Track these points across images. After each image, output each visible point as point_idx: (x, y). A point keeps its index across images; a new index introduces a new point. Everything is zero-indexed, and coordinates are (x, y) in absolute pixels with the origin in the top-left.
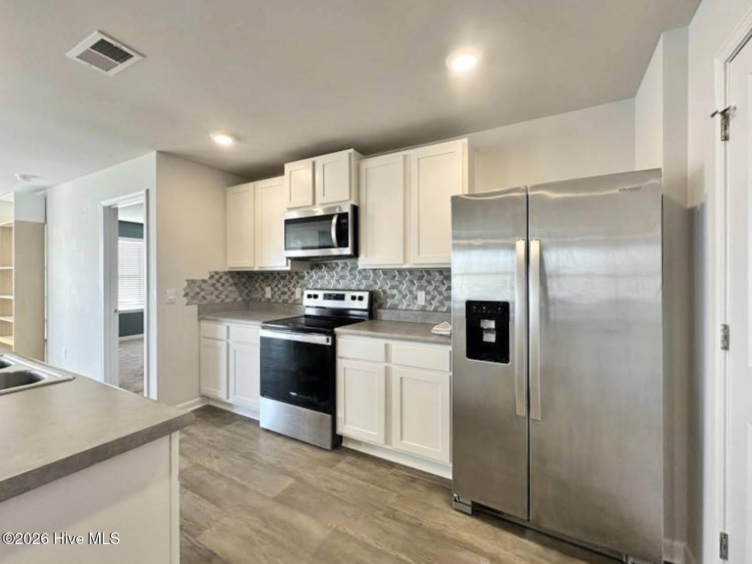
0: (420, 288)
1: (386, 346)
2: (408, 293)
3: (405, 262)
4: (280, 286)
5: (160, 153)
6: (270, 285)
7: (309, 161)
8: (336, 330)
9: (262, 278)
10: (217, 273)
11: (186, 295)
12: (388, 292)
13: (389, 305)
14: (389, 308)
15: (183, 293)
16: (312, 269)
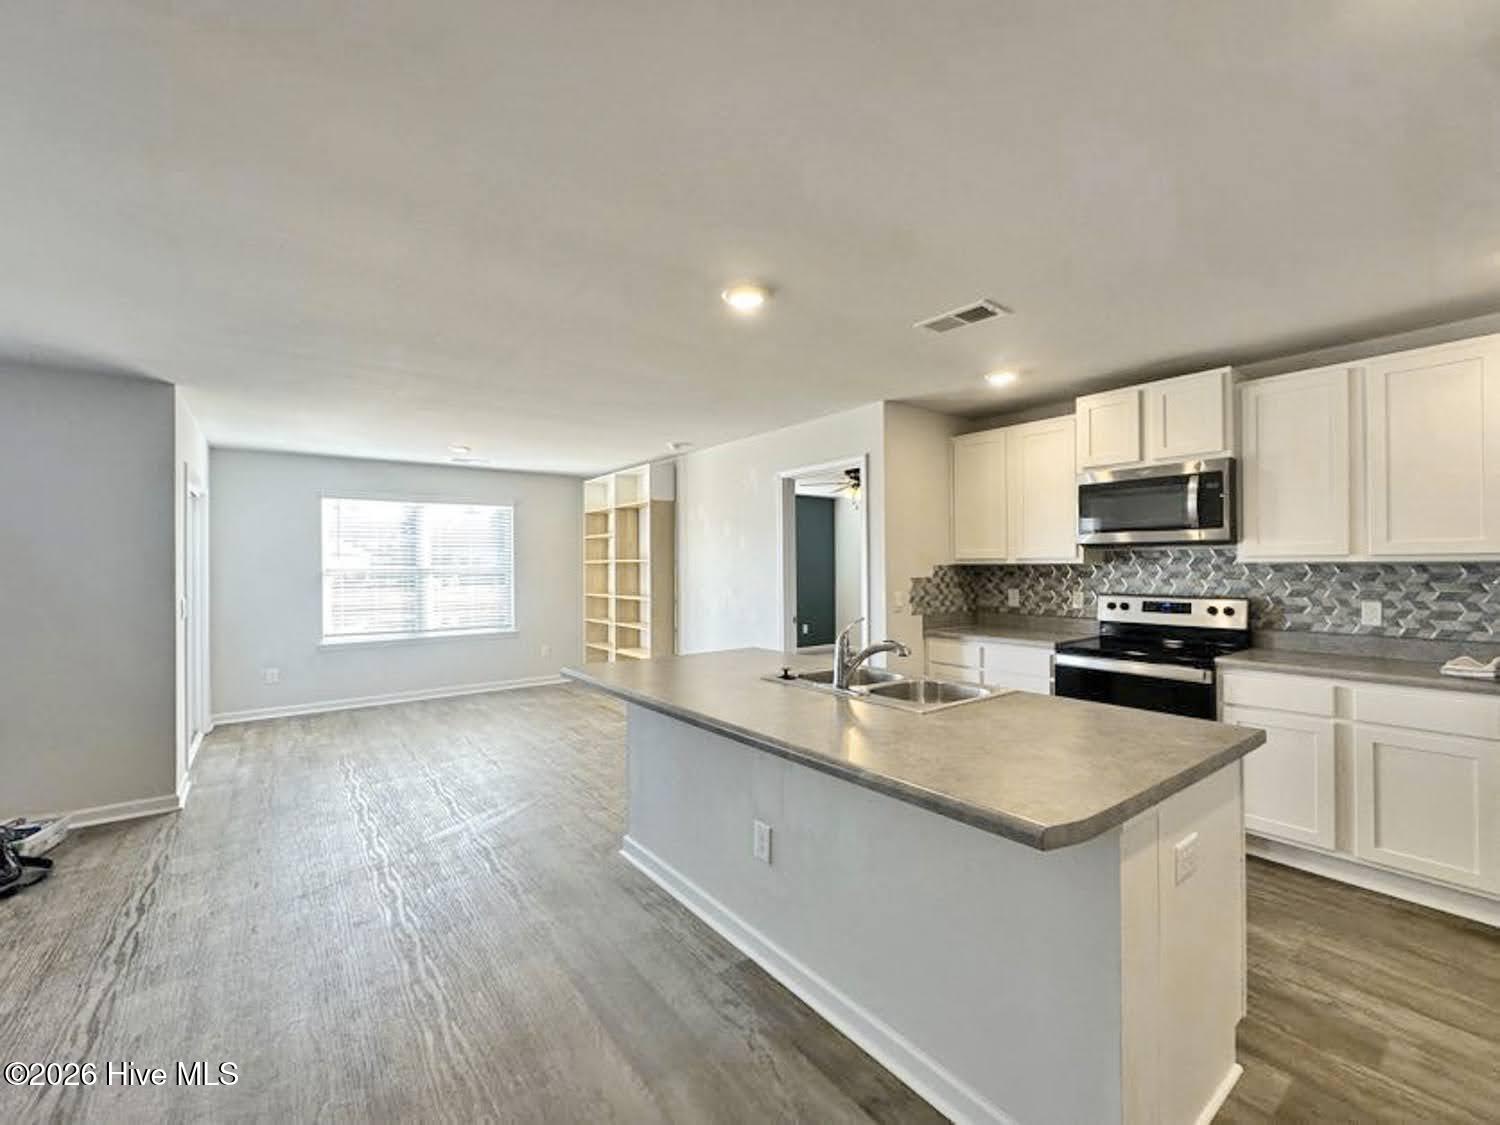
0: (1367, 596)
1: (1336, 690)
2: (1336, 603)
3: (1352, 551)
4: (1040, 588)
5: (888, 403)
6: (1017, 587)
7: (1133, 391)
8: (1217, 660)
9: (1000, 574)
10: (940, 567)
11: (912, 600)
12: (1287, 602)
13: (1288, 624)
14: (1290, 629)
15: (908, 597)
16: (1107, 560)
